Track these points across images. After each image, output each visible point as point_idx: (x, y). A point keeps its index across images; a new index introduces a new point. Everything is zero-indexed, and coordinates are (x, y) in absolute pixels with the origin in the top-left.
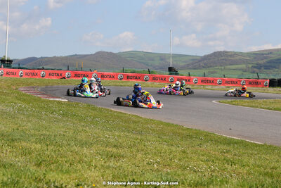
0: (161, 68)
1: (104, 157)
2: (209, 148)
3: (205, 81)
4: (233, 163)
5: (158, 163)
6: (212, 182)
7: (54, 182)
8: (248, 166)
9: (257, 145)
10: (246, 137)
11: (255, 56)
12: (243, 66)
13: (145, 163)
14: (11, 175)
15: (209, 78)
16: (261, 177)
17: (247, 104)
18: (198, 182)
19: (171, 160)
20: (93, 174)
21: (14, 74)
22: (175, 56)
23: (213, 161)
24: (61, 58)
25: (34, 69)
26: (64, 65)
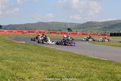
0: (65, 29)
1: (40, 66)
2: (84, 62)
3: (83, 34)
4: (95, 68)
5: (63, 68)
6: (86, 76)
7: (19, 77)
8: (101, 69)
9: (105, 61)
10: (100, 57)
11: (104, 23)
12: (99, 28)
13: (58, 68)
14: (1, 74)
15: (85, 33)
16: (106, 74)
17: (101, 43)
18: (80, 76)
19: (69, 67)
20: (36, 73)
21: (3, 31)
22: (70, 24)
23: (86, 67)
24: (23, 25)
25: (11, 29)
26: (24, 28)
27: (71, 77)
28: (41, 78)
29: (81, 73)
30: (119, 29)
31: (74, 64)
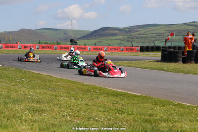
2: (103, 99)
3: (96, 49)
4: (122, 112)
5: (70, 115)
8: (133, 114)
9: (136, 96)
12: (121, 37)
13: (61, 115)
15: (99, 47)
19: (78, 112)
23: (108, 111)
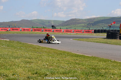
0: (49, 26)
2: (68, 58)
6: (70, 72)
7: (3, 74)
8: (85, 65)
9: (89, 57)
10: (85, 54)
11: (88, 20)
12: (83, 25)
13: (42, 65)
16: (91, 70)
18: (64, 72)
19: (53, 63)
20: (19, 70)
22: (54, 21)
23: (71, 64)
24: (6, 23)
26: (8, 25)
27: (55, 73)
28: (25, 75)
29: (65, 69)
30: (103, 26)
31: (58, 60)
